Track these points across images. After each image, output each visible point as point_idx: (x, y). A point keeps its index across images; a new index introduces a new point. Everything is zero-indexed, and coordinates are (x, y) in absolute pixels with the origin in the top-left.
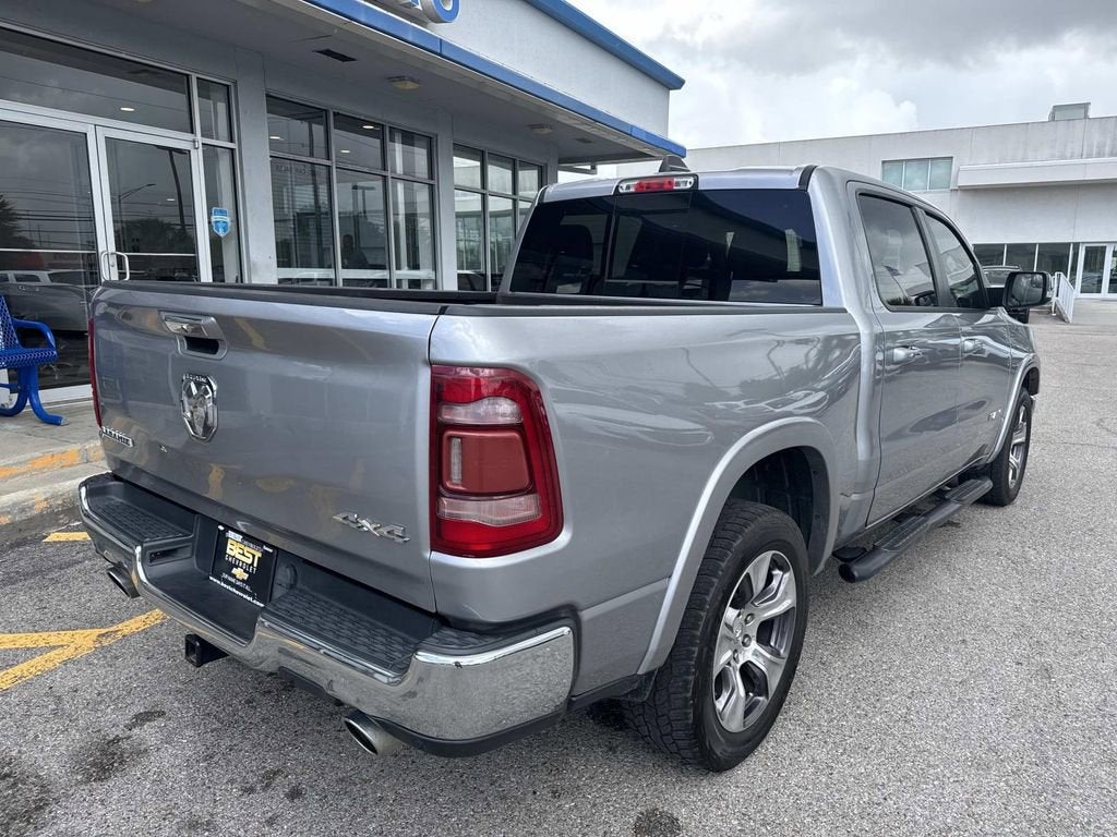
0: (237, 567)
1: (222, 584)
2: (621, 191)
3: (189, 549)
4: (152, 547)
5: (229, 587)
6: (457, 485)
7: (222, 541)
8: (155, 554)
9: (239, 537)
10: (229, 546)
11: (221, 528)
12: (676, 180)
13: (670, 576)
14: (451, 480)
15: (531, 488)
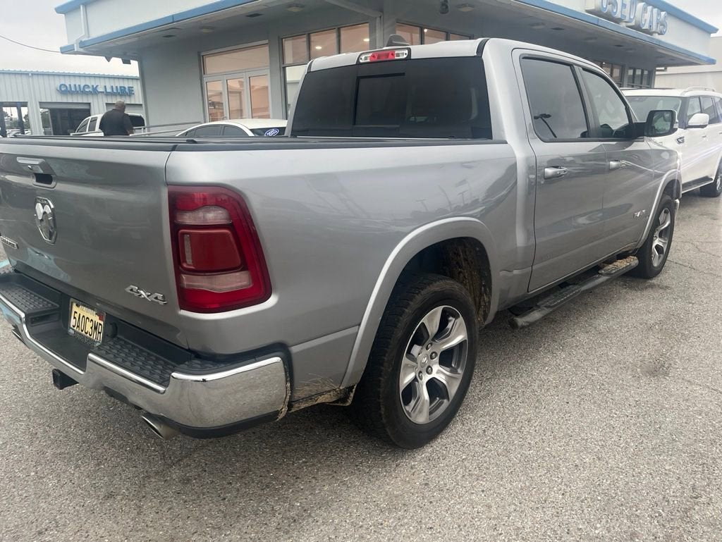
2: (361, 61)
3: (58, 315)
4: (33, 313)
6: (190, 265)
8: (35, 319)
12: (396, 52)
13: (359, 325)
14: (186, 262)
15: (243, 267)
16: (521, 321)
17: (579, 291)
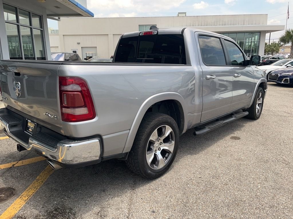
0: (30, 128)
1: (27, 133)
2: (140, 35)
3: (21, 125)
4: (11, 124)
5: (28, 133)
6: (66, 105)
7: (27, 122)
8: (12, 126)
9: (30, 121)
10: (28, 124)
11: (27, 119)
12: (153, 32)
13: (130, 130)
14: (64, 103)
15: (85, 106)
16: (197, 133)
17: (222, 123)
